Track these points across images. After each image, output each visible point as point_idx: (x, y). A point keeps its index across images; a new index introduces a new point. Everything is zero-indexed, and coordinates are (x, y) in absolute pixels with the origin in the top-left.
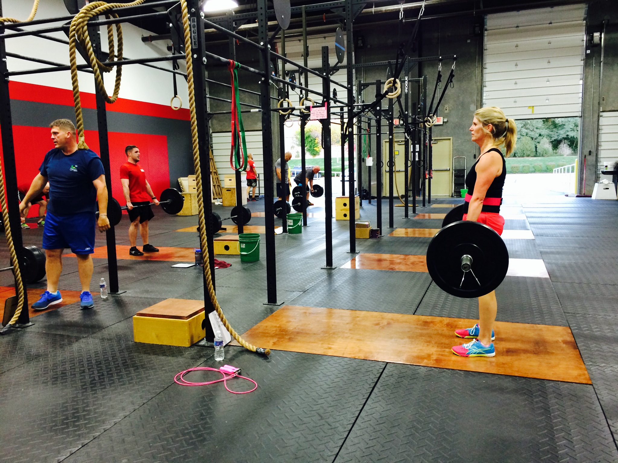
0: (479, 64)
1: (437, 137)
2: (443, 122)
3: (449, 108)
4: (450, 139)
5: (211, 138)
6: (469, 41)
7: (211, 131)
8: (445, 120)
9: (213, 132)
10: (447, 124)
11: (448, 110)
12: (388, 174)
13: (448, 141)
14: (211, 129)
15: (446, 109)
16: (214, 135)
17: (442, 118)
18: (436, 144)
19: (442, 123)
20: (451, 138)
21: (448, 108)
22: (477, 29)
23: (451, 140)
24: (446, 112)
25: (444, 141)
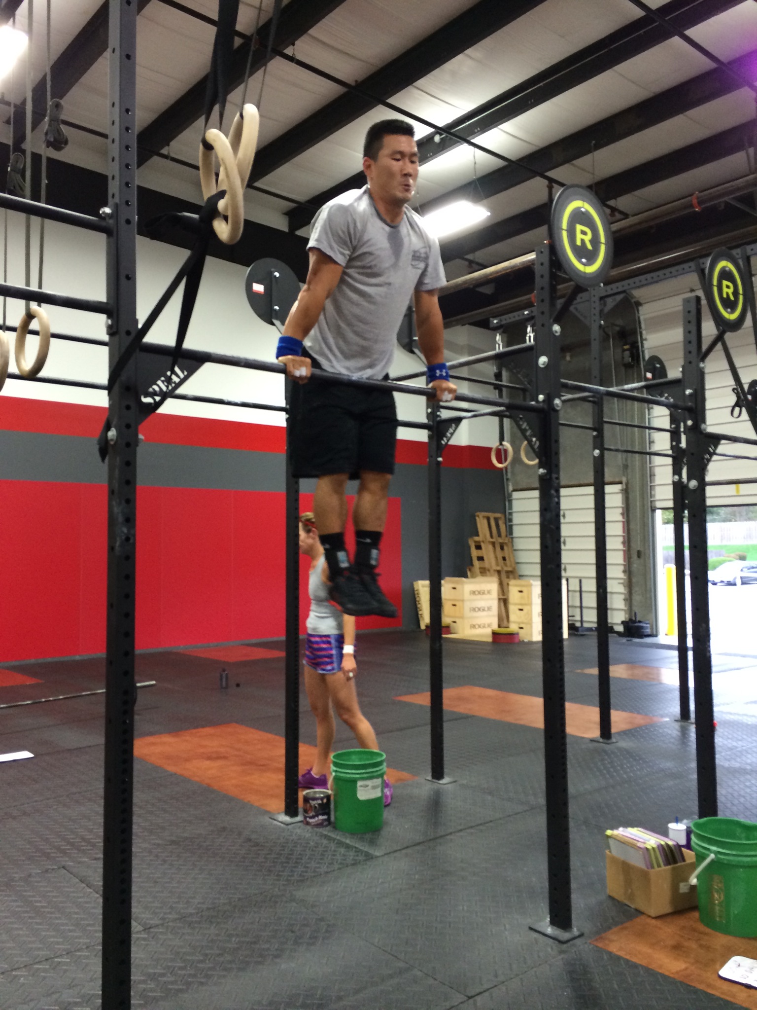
5: (510, 501)
7: (511, 488)
9: (515, 490)
14: (510, 484)
16: (516, 495)
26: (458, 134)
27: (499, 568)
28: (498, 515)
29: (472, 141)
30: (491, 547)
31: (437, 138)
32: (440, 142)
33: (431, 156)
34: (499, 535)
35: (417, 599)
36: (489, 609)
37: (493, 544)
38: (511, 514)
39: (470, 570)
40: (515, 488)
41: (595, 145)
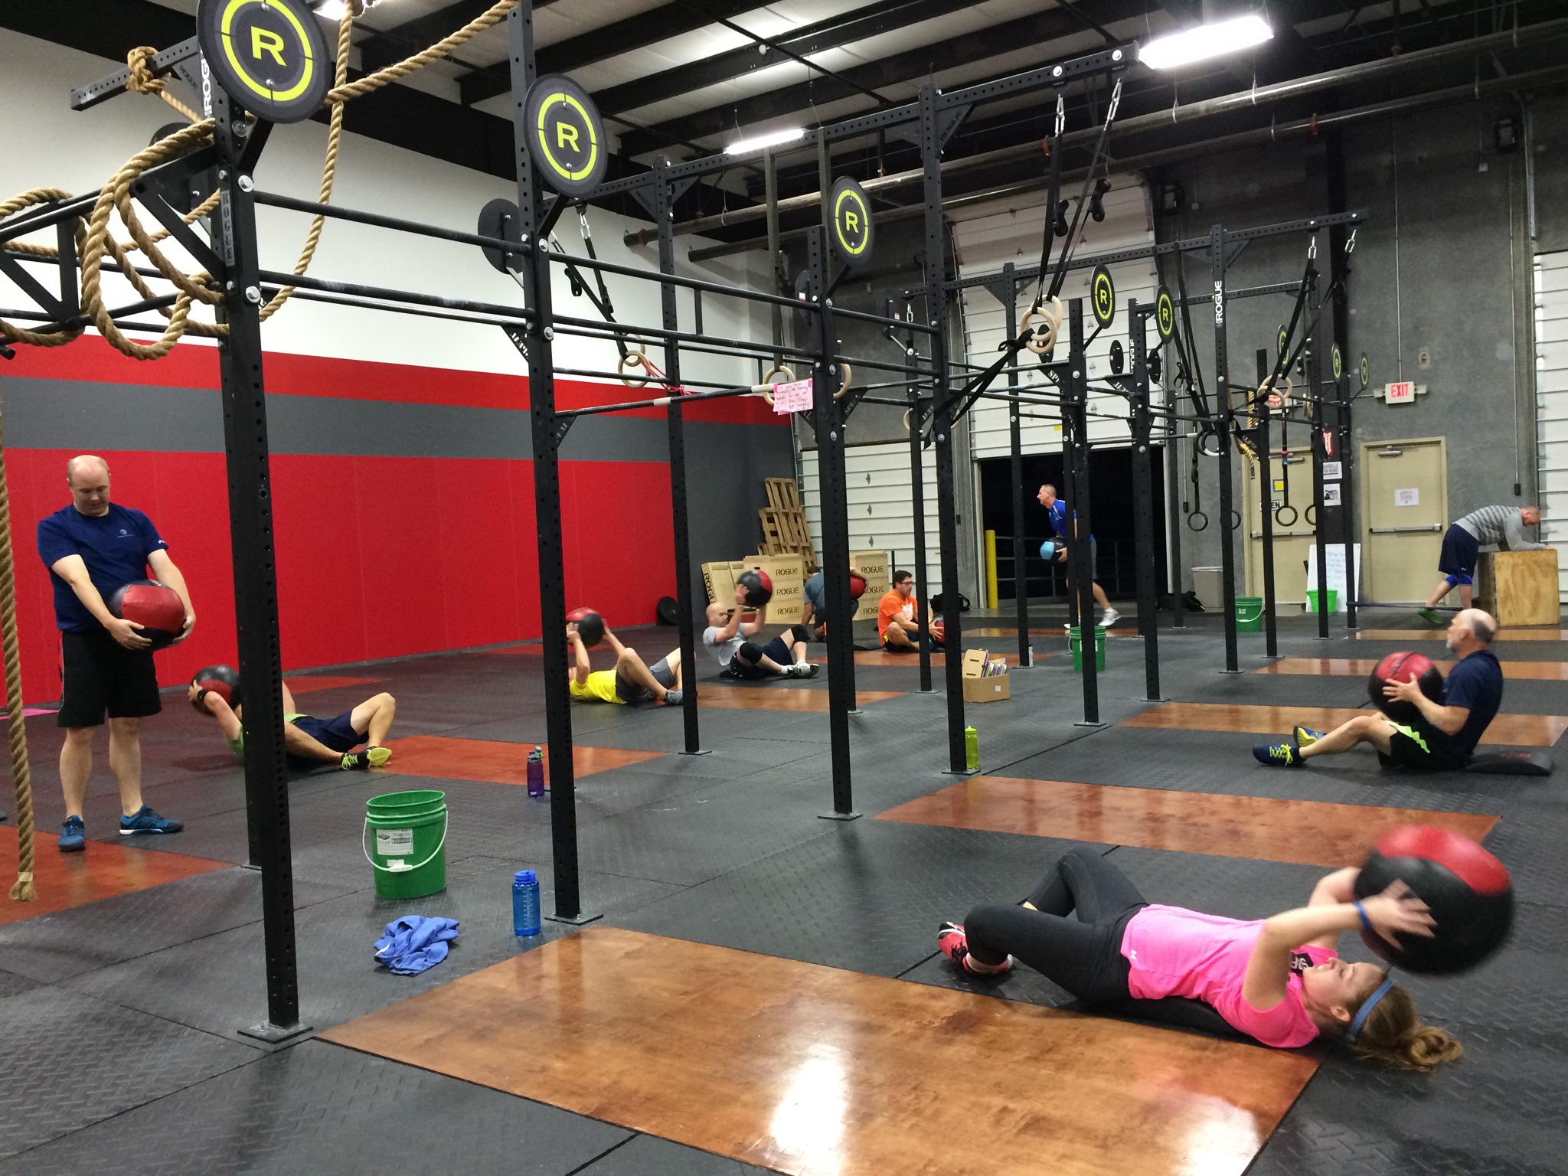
0: (1519, 229)
1: (1399, 437)
2: (1416, 395)
3: (1431, 354)
4: (1438, 443)
5: (800, 463)
6: (1483, 168)
7: (800, 448)
8: (1422, 390)
9: (804, 450)
10: (1428, 402)
11: (1428, 361)
12: (1259, 546)
13: (1432, 451)
14: (799, 442)
15: (1423, 360)
16: (806, 455)
17: (1411, 384)
18: (1397, 459)
19: (1410, 398)
20: (1442, 439)
21: (1428, 358)
22: (1506, 134)
23: (1443, 444)
24: (1424, 366)
25: (1422, 450)
26: (786, 49)
27: (795, 544)
28: (789, 480)
29: (806, 58)
30: (783, 519)
31: (763, 49)
32: (766, 54)
33: (754, 68)
34: (792, 506)
35: (708, 585)
36: (796, 590)
37: (786, 515)
38: (801, 478)
39: (761, 548)
40: (806, 446)
41: (934, 67)
